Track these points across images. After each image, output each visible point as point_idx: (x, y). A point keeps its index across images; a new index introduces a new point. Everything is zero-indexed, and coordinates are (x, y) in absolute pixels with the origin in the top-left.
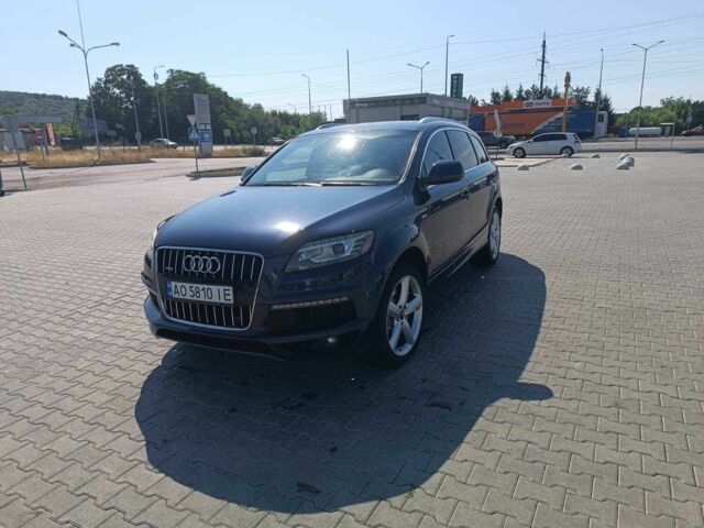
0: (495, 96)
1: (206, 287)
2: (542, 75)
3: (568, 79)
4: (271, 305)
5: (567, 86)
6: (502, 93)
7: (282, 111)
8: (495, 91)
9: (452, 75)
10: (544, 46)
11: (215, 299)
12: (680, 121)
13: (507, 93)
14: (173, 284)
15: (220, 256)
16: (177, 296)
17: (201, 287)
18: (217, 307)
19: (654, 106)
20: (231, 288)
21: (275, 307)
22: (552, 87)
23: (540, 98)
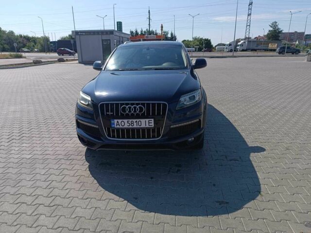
0: (132, 32)
1: (138, 120)
2: (149, 25)
3: (162, 27)
4: (170, 126)
5: (162, 30)
6: (134, 32)
7: (25, 35)
8: (132, 30)
9: (117, 22)
10: (149, 12)
11: (143, 126)
12: (201, 46)
13: (136, 32)
14: (116, 121)
15: (143, 104)
16: (118, 126)
17: (134, 120)
18: (147, 130)
19: (190, 40)
20: (153, 120)
21: (172, 127)
22: (154, 30)
23: (150, 34)
